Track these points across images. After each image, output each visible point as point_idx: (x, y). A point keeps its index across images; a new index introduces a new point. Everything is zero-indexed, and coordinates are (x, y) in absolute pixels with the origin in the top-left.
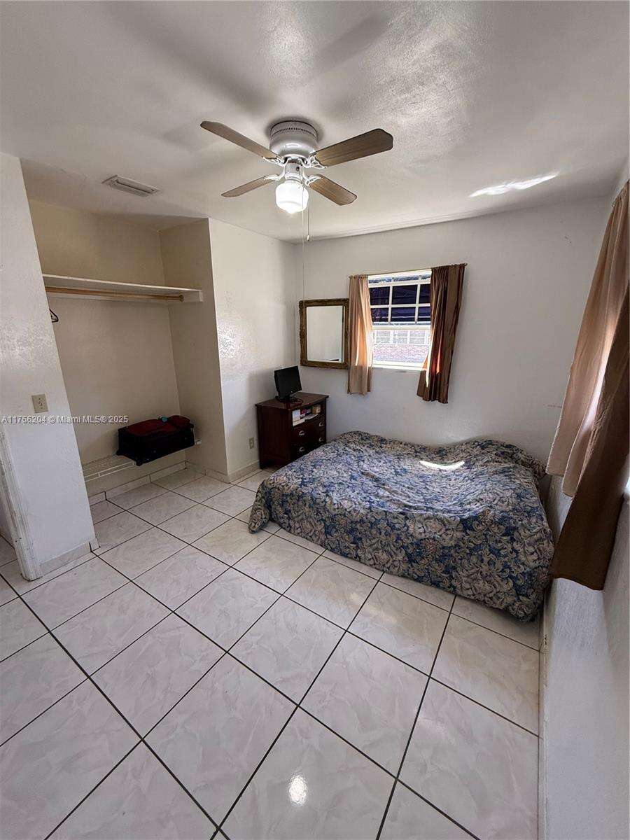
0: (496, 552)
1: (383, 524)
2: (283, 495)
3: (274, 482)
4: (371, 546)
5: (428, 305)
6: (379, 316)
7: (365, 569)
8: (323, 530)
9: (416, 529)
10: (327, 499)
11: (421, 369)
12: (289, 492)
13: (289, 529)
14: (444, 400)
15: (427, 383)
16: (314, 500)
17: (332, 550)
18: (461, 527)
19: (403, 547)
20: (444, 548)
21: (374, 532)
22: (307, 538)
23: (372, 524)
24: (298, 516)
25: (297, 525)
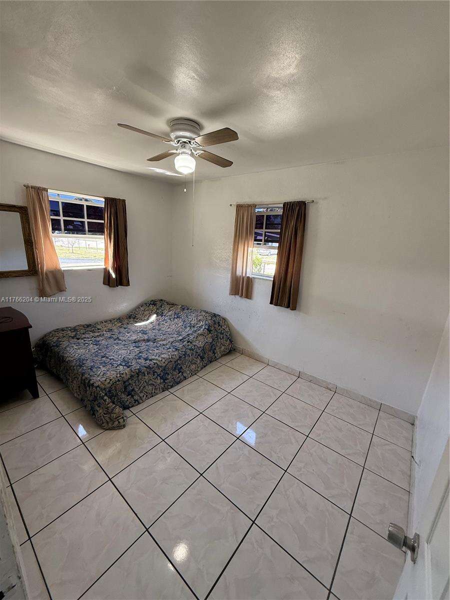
0: (222, 334)
1: (189, 352)
2: (124, 382)
3: (111, 380)
4: (186, 367)
5: (103, 222)
6: (56, 226)
7: (191, 379)
8: (162, 381)
9: (200, 343)
10: (155, 362)
11: (104, 267)
12: (128, 376)
13: (137, 403)
14: (128, 284)
15: (114, 276)
16: (148, 367)
17: (172, 387)
18: (208, 332)
19: (199, 355)
20: (211, 343)
21: (187, 358)
22: (152, 396)
23: (184, 355)
24: (139, 389)
25: (141, 395)
